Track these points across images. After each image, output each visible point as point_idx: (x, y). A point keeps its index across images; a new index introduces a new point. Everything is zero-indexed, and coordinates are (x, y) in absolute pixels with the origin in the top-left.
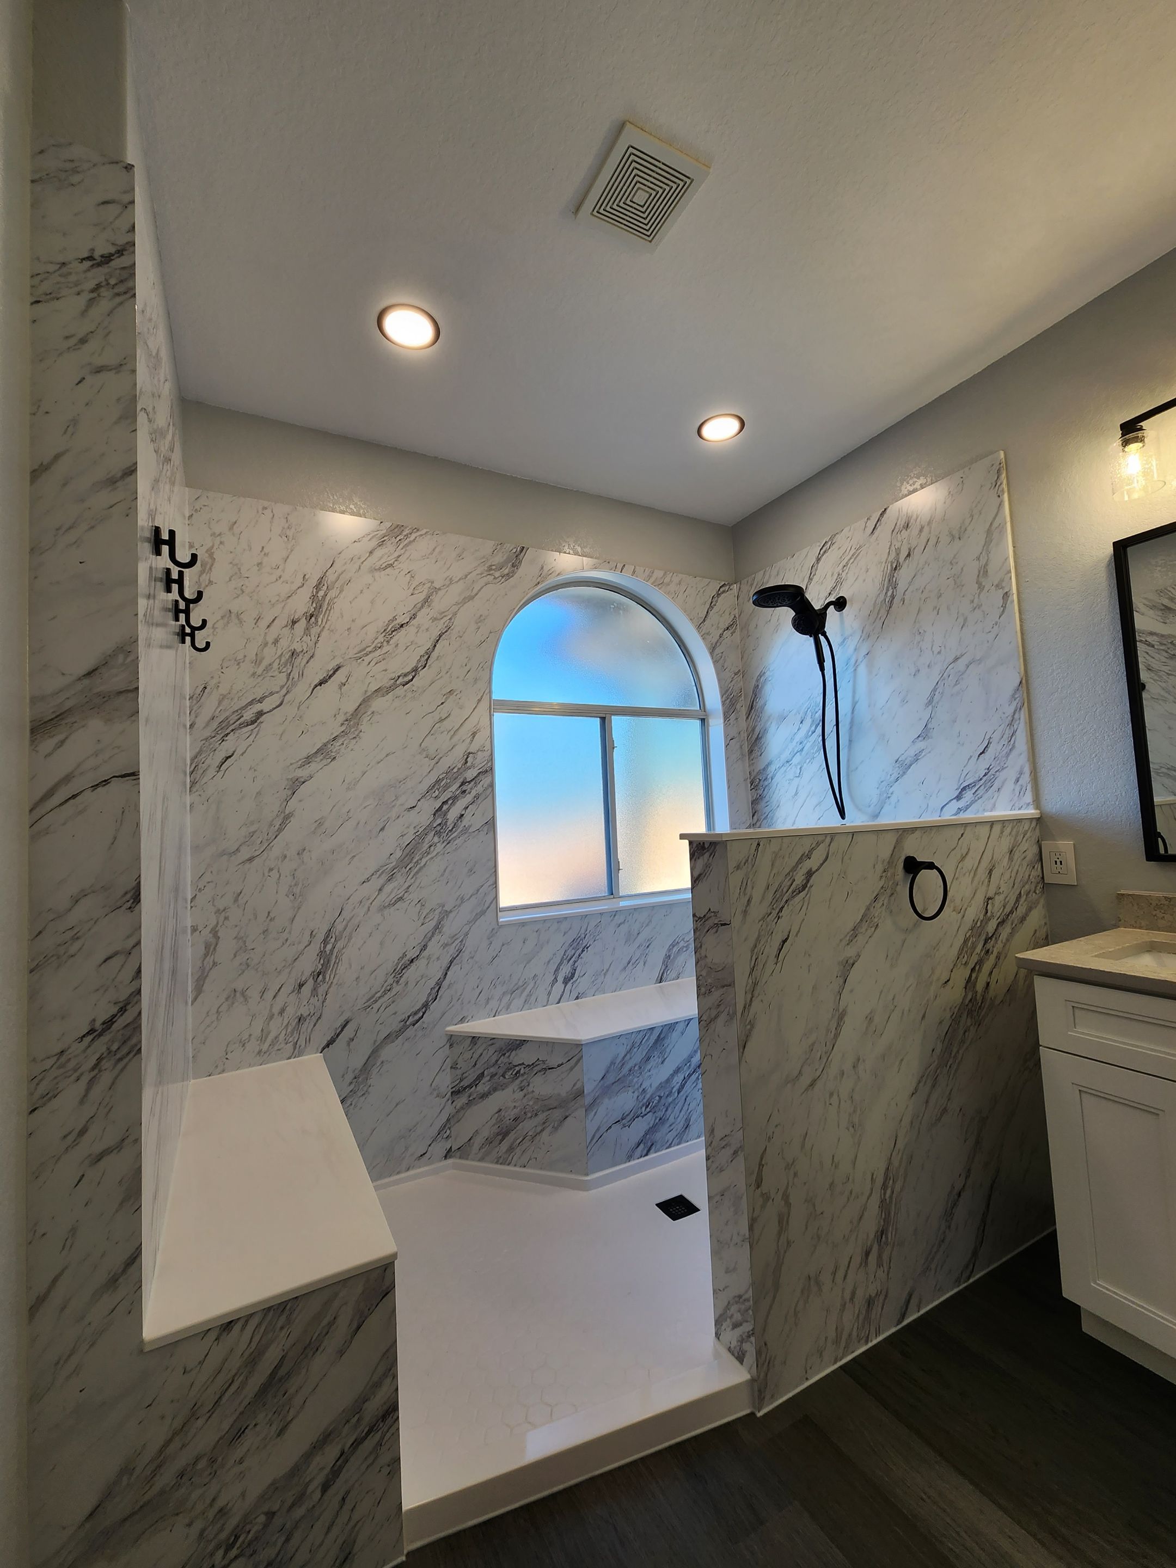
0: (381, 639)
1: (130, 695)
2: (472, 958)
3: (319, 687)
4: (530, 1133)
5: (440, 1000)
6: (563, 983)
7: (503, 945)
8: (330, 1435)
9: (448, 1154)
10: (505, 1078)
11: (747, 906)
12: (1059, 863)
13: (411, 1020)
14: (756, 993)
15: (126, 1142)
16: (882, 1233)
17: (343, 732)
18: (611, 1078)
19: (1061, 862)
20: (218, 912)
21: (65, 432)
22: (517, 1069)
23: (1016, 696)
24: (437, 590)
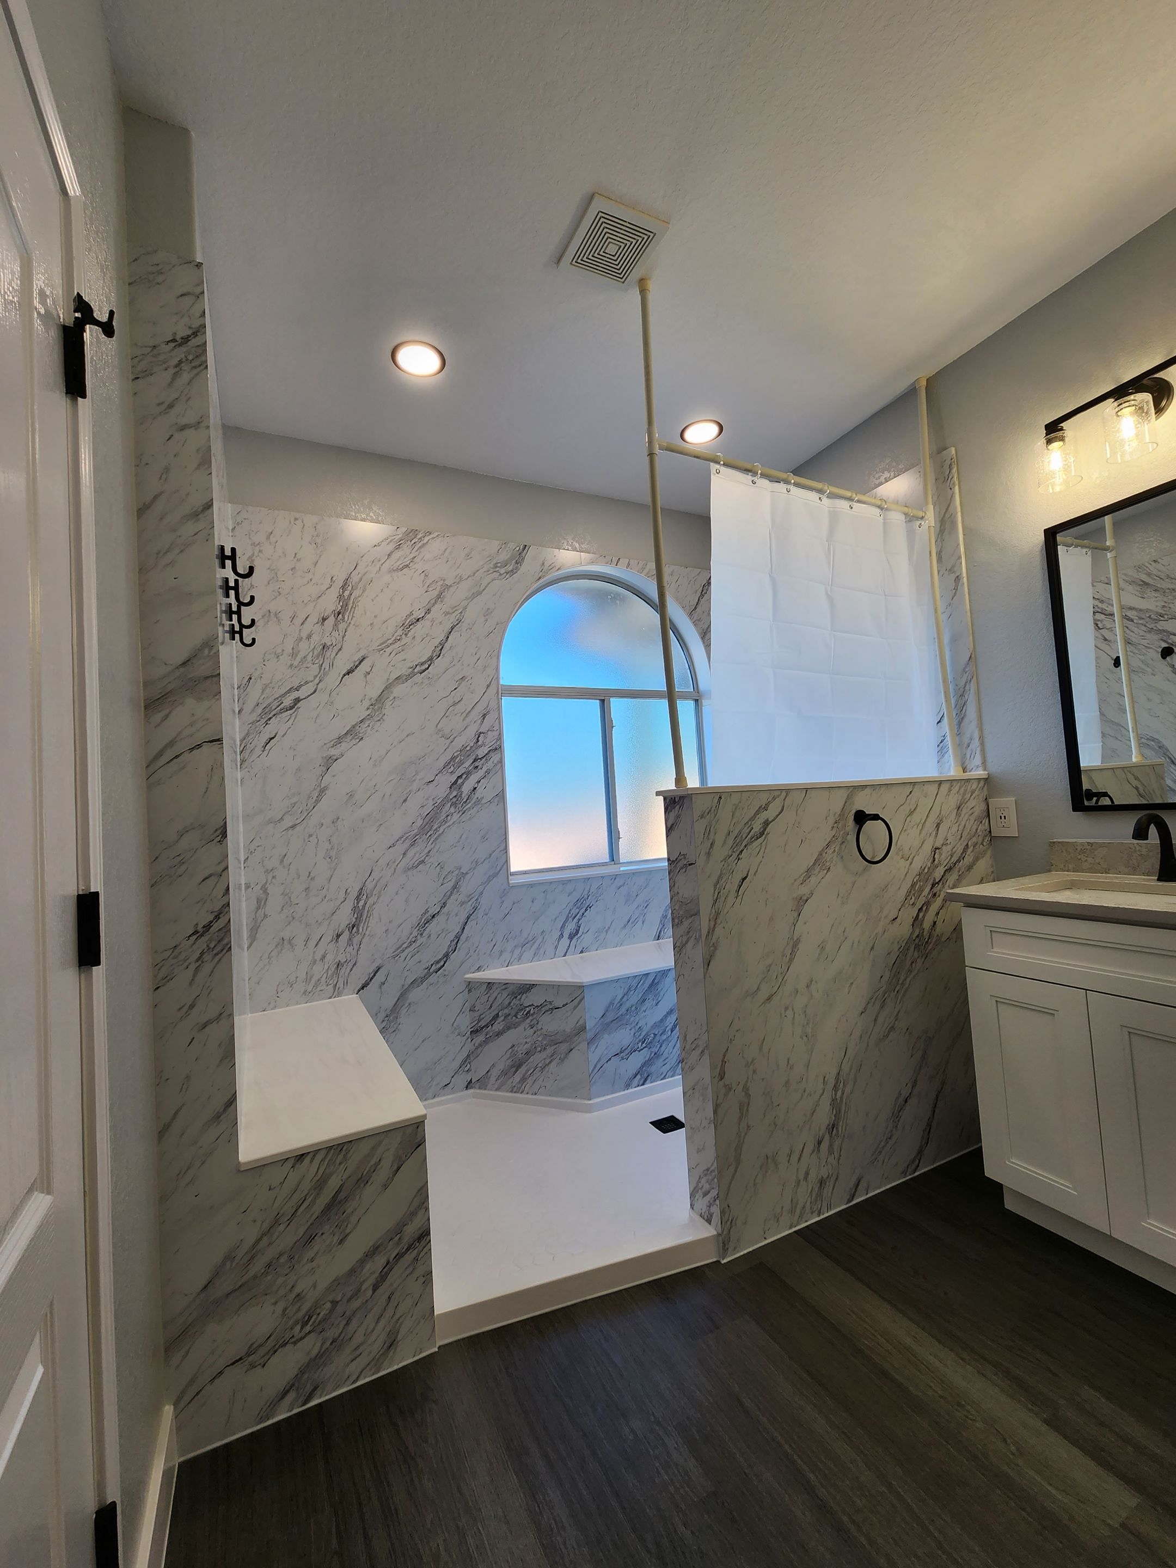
0: (400, 632)
1: (215, 679)
2: (486, 915)
3: (347, 676)
4: (540, 1065)
5: (459, 951)
6: (569, 938)
7: (514, 904)
8: (377, 1248)
9: (469, 1085)
10: (517, 1018)
11: (710, 849)
12: (1003, 818)
13: (434, 968)
14: (719, 921)
15: (223, 1016)
16: (832, 1127)
17: (368, 715)
18: (610, 1017)
19: (1005, 817)
20: (267, 872)
21: (160, 478)
22: (528, 1009)
23: (967, 670)
24: (448, 587)
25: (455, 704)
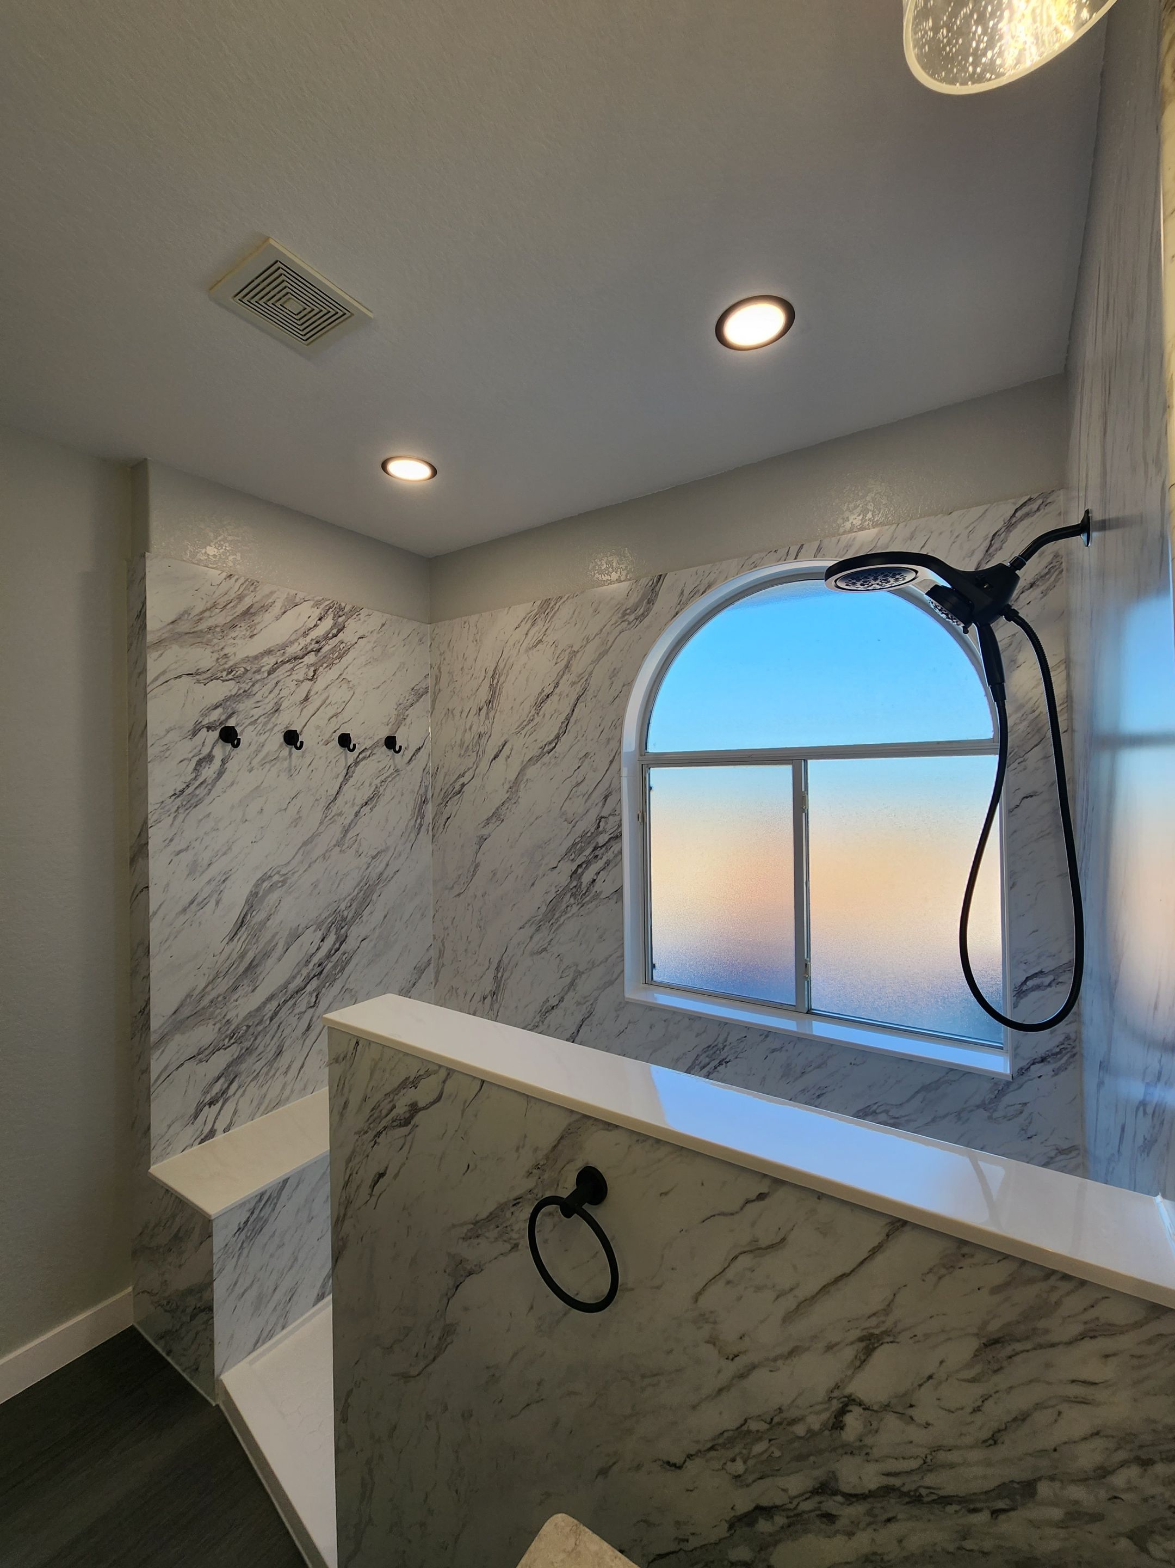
0: (533, 712)
3: (494, 761)
7: (630, 1022)
14: (349, 1213)
17: (508, 798)
20: (444, 929)
24: (575, 653)
25: (578, 784)
